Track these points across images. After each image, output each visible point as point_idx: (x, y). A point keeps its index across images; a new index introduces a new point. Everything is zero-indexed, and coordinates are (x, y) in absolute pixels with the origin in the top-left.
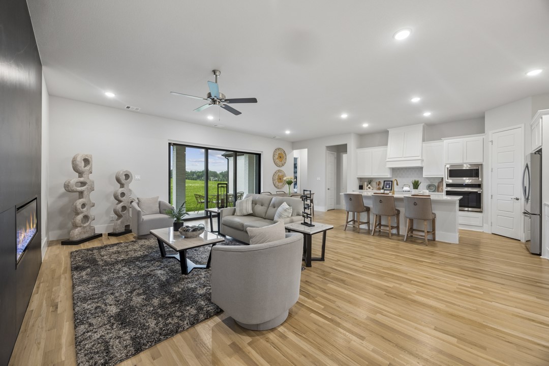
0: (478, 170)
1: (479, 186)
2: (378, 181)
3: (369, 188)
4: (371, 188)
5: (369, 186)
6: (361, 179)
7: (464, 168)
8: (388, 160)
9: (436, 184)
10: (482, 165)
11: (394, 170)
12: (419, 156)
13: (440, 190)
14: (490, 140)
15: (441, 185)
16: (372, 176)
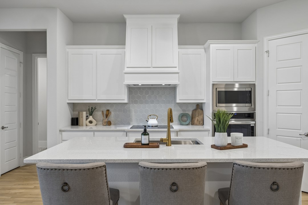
0: (250, 92)
1: (251, 116)
2: (104, 109)
3: (91, 122)
4: (94, 122)
5: (91, 118)
6: (73, 106)
7: (236, 90)
8: (127, 70)
9: (190, 113)
10: (254, 85)
11: (132, 89)
12: (176, 67)
13: (195, 122)
14: (265, 50)
15: (197, 115)
16: (97, 100)
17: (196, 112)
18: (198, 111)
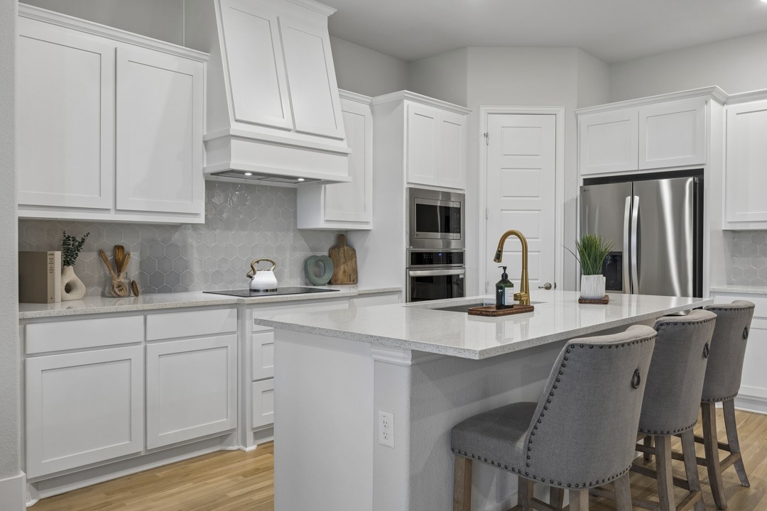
0: (459, 210)
2: (107, 244)
5: (70, 274)
7: (438, 203)
12: (342, 139)
13: (340, 276)
14: (483, 132)
15: (342, 260)
16: (113, 212)
17: (339, 252)
18: (344, 250)
